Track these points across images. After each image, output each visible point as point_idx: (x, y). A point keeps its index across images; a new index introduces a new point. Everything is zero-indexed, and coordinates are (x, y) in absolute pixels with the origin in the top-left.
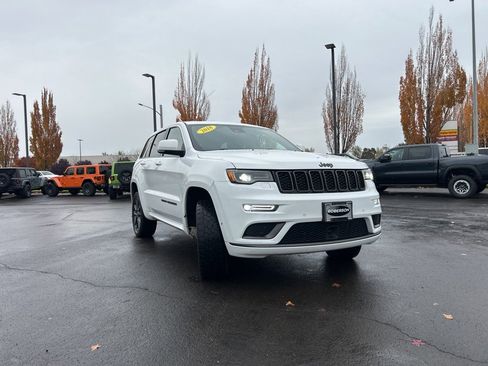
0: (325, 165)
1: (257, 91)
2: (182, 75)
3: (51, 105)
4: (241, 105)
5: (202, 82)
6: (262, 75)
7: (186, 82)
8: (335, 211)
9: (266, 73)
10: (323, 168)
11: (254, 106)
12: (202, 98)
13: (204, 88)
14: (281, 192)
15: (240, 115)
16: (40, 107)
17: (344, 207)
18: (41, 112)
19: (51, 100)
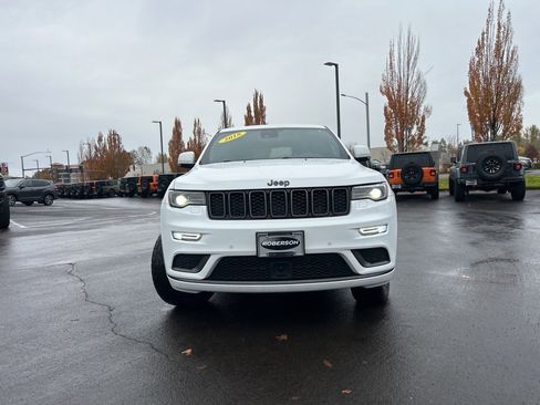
0: (276, 183)
1: (491, 59)
2: (391, 54)
3: (262, 106)
4: (467, 79)
5: (415, 59)
6: (498, 37)
7: (396, 63)
8: (274, 244)
9: (505, 33)
10: (273, 187)
11: (486, 79)
12: (415, 78)
13: (418, 65)
14: (210, 218)
15: (466, 93)
16: (252, 109)
17: (289, 239)
18: (253, 114)
19: (261, 101)
